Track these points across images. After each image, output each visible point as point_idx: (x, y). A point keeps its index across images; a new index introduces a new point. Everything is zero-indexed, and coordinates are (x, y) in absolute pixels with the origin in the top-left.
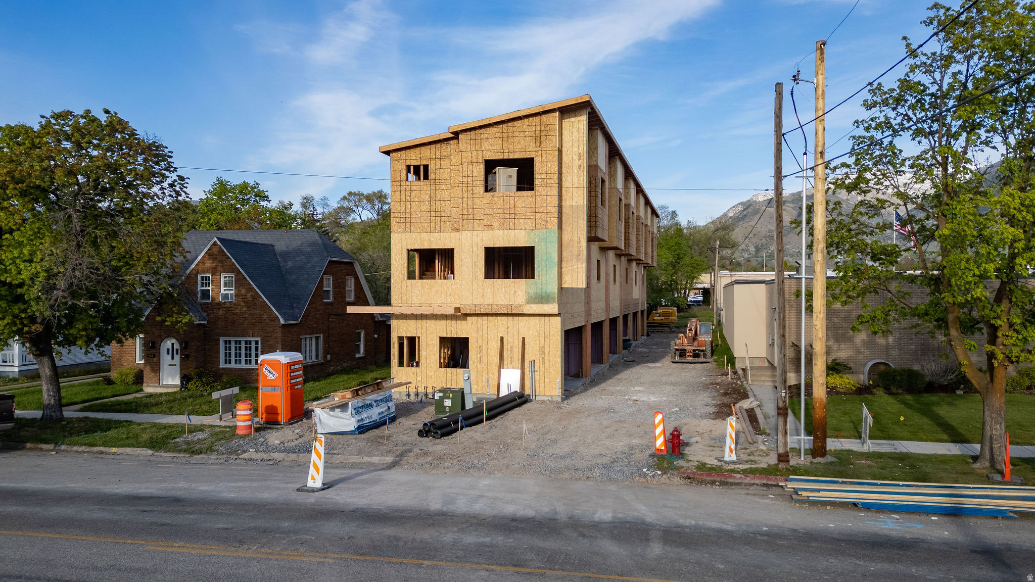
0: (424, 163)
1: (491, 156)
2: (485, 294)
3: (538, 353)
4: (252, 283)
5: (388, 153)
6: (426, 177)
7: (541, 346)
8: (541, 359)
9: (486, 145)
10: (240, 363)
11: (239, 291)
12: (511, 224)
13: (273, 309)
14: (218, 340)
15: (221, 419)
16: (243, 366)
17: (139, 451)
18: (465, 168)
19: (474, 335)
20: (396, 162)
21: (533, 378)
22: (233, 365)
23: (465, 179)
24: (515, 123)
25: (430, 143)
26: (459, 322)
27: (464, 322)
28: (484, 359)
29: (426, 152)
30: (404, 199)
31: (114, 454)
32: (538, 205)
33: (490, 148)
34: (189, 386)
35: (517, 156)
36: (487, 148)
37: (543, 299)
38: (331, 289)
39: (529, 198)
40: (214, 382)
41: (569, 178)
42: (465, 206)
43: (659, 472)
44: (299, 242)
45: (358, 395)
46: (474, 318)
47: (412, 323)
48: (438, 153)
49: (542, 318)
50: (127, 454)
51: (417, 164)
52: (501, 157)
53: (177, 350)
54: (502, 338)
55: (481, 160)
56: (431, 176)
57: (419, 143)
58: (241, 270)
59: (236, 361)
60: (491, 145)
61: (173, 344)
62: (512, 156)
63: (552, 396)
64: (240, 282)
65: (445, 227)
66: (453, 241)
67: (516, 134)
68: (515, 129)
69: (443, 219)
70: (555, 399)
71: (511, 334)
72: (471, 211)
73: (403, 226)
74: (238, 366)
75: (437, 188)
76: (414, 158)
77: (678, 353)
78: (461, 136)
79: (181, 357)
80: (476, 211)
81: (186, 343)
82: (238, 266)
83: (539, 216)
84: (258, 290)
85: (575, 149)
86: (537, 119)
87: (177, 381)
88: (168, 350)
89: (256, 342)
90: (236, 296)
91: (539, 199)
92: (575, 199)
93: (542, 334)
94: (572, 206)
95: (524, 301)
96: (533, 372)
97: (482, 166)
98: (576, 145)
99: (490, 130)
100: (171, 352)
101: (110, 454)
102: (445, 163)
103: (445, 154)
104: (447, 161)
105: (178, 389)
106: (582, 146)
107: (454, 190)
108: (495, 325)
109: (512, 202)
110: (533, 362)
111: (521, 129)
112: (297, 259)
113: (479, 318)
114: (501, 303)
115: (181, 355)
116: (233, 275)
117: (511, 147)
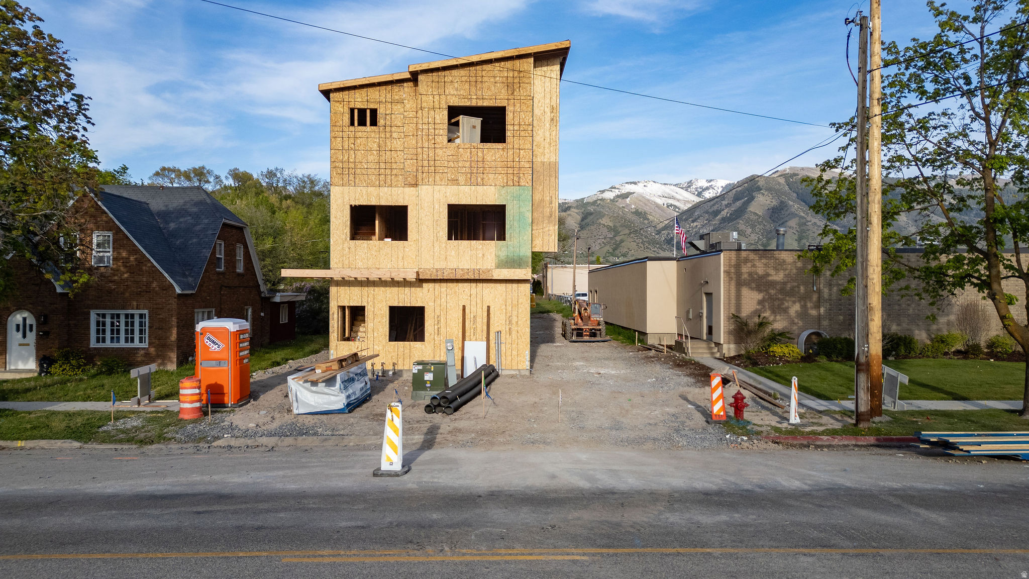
0: (372, 106)
1: (456, 102)
2: (448, 257)
3: (504, 322)
4: (137, 244)
5: (326, 93)
6: (374, 123)
7: (508, 315)
8: (507, 329)
9: (450, 90)
10: (118, 341)
11: (119, 253)
12: (479, 179)
13: (166, 275)
14: (89, 314)
15: (139, 404)
16: (122, 344)
17: (59, 444)
18: (425, 114)
19: (432, 304)
20: (338, 104)
21: (498, 351)
22: (108, 344)
23: (425, 127)
24: (485, 67)
25: (380, 84)
26: (413, 289)
27: (418, 289)
28: (443, 330)
29: (374, 93)
30: (346, 147)
31: (22, 448)
32: (510, 159)
33: (455, 93)
34: (52, 370)
35: (486, 104)
36: (452, 93)
37: (513, 262)
38: (222, 257)
39: (500, 151)
40: (85, 365)
41: (540, 132)
42: (425, 157)
43: (745, 438)
44: (182, 201)
45: (342, 366)
46: (431, 285)
47: (356, 290)
48: (389, 96)
49: (509, 285)
50: (43, 448)
51: (362, 107)
52: (468, 104)
53: (31, 326)
54: (464, 307)
55: (445, 106)
56: (381, 122)
57: (368, 82)
58: (122, 228)
59: (112, 339)
60: (457, 90)
61: (25, 319)
62: (480, 103)
63: (519, 370)
64: (120, 242)
65: (398, 181)
66: (407, 198)
67: (485, 79)
68: (484, 73)
69: (394, 172)
70: (523, 373)
71: (474, 303)
72: (432, 163)
73: (346, 178)
74: (115, 345)
75: (388, 136)
76: (359, 100)
77: (575, 333)
78: (421, 77)
79: (37, 335)
80: (438, 163)
81: (46, 317)
82: (117, 223)
83: (511, 172)
84: (144, 252)
85: (548, 101)
86: (509, 64)
87: (32, 365)
88: (18, 326)
89: (141, 316)
90: (114, 259)
91: (511, 152)
92: (547, 156)
93: (509, 301)
94: (543, 163)
95: (494, 265)
96: (499, 344)
97: (446, 113)
98: (548, 96)
99: (455, 72)
100: (23, 329)
101: (16, 449)
102: (398, 108)
103: (397, 97)
104: (399, 106)
105: (36, 374)
106: (554, 98)
107: (407, 139)
108: (455, 292)
109: (480, 154)
110: (499, 333)
111: (491, 74)
112: (181, 220)
113: (437, 285)
114: (466, 267)
115: (38, 331)
116: (110, 234)
117: (480, 93)
